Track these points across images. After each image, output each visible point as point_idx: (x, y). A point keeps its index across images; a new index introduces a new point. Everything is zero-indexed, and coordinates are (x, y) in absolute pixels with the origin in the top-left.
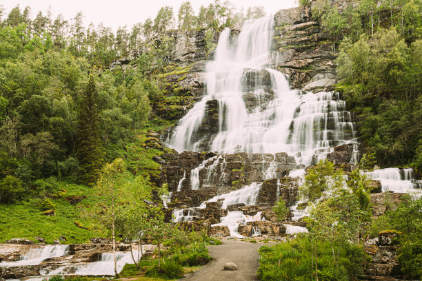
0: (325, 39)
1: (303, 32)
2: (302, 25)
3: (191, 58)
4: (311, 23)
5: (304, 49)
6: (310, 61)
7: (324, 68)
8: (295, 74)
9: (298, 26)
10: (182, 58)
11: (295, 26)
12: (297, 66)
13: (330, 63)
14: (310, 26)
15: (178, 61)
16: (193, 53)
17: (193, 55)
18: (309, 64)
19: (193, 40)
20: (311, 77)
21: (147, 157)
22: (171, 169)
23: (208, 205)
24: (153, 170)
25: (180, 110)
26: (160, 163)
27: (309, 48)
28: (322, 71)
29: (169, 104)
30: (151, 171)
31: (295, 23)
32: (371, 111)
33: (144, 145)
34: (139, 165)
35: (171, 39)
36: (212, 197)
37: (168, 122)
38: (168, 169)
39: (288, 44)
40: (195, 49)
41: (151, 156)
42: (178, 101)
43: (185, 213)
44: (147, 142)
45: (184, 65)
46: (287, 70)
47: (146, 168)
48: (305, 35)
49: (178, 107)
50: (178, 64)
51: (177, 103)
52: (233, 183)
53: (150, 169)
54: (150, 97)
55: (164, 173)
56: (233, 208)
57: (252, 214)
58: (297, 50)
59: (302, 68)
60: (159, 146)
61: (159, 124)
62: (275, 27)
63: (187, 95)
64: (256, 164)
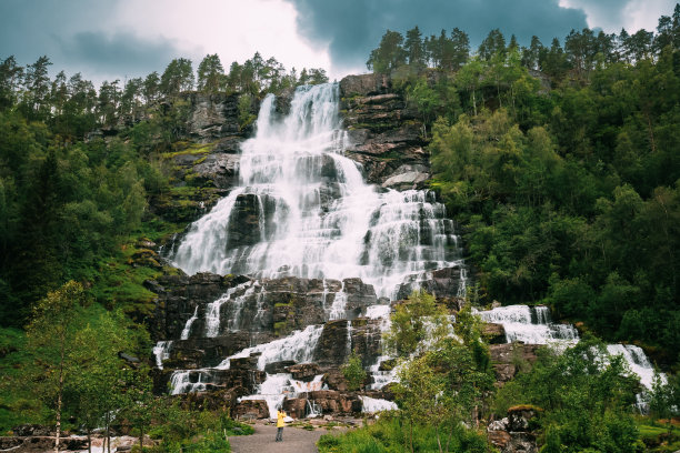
0: (412, 118)
1: (380, 107)
2: (379, 97)
3: (216, 132)
4: (391, 95)
5: (382, 130)
6: (392, 146)
7: (411, 156)
8: (371, 162)
9: (374, 98)
10: (201, 132)
11: (369, 99)
12: (374, 152)
13: (420, 150)
14: (390, 99)
15: (196, 135)
16: (219, 125)
17: (220, 129)
18: (391, 150)
19: (220, 107)
20: (395, 169)
21: (134, 281)
22: (174, 302)
23: (233, 363)
24: (142, 302)
25: (193, 208)
26: (155, 292)
27: (389, 128)
28: (410, 161)
29: (177, 197)
30: (139, 305)
31: (369, 95)
32: (482, 221)
33: (131, 261)
34: (119, 294)
35: (186, 104)
36: (241, 350)
37: (173, 225)
38: (168, 302)
39: (359, 121)
40: (222, 120)
41: (141, 279)
42: (191, 193)
43: (193, 378)
44: (136, 256)
45: (204, 142)
46: (359, 157)
47: (131, 300)
48: (384, 111)
49: (191, 203)
50: (194, 140)
51: (191, 198)
52: (277, 325)
53: (138, 301)
54: (147, 187)
55: (160, 308)
56: (275, 368)
57: (308, 379)
58: (373, 131)
59: (381, 155)
60: (156, 263)
61: (159, 228)
62: (341, 97)
63: (207, 186)
64: (313, 296)
